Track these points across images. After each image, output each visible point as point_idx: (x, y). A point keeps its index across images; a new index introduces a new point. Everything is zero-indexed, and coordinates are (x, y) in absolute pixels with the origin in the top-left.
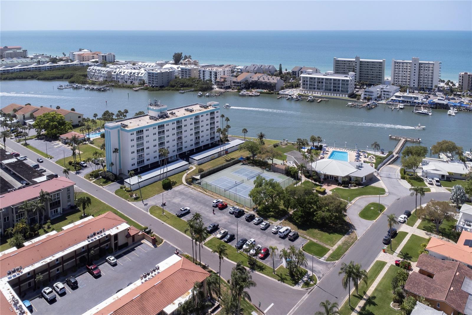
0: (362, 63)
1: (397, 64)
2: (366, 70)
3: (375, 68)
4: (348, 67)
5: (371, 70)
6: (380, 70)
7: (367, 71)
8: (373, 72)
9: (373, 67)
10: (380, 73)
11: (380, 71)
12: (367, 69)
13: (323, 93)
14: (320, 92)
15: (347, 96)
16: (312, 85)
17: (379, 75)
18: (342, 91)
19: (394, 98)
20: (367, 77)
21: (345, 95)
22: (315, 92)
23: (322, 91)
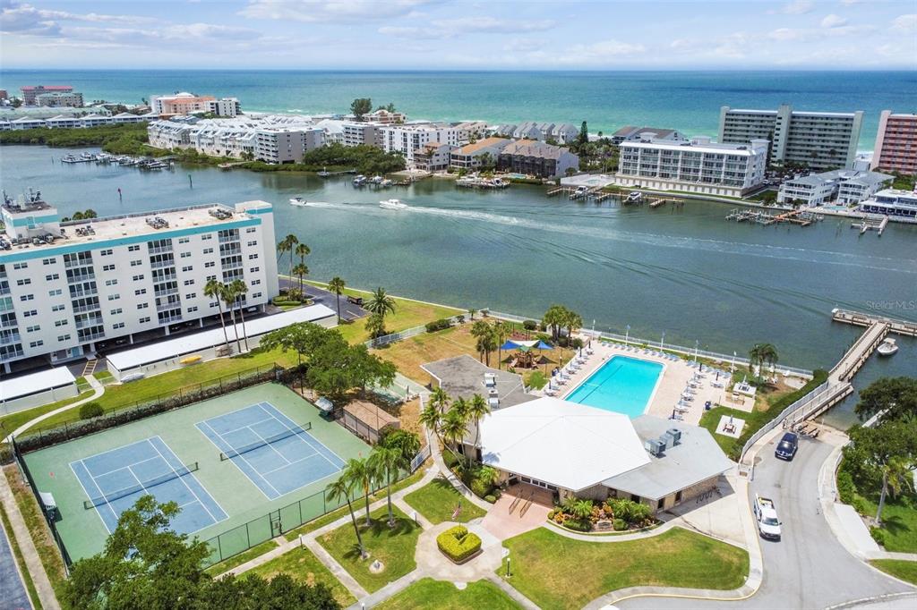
13: (675, 184)
14: (668, 184)
15: (738, 195)
16: (648, 166)
17: (842, 148)
18: (726, 182)
19: (872, 203)
20: (807, 151)
21: (734, 191)
22: (654, 182)
23: (673, 180)
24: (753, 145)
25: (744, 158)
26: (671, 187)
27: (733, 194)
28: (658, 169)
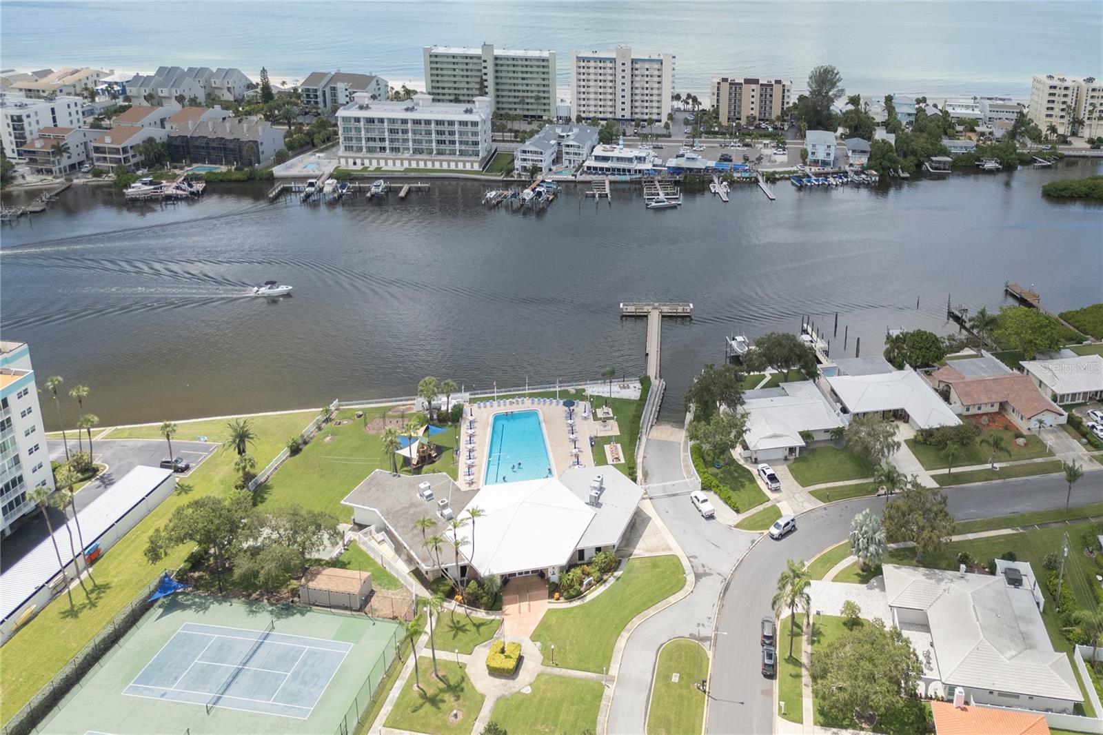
0: (499, 62)
1: (582, 64)
2: (510, 78)
3: (531, 73)
4: (465, 73)
5: (523, 79)
6: (544, 79)
7: (512, 81)
8: (527, 85)
9: (527, 72)
10: (544, 86)
11: (545, 83)
12: (514, 78)
13: (410, 161)
14: (402, 160)
15: (476, 167)
16: (374, 140)
17: (544, 92)
18: (462, 153)
19: (591, 163)
20: (515, 97)
21: (472, 163)
22: (386, 160)
23: (406, 155)
24: (477, 104)
25: (475, 124)
26: (406, 164)
27: (471, 166)
28: (387, 142)
